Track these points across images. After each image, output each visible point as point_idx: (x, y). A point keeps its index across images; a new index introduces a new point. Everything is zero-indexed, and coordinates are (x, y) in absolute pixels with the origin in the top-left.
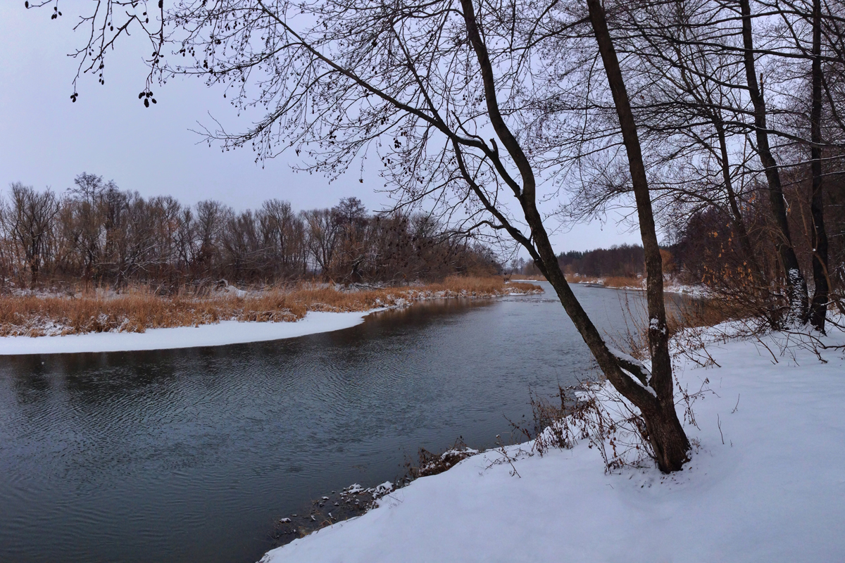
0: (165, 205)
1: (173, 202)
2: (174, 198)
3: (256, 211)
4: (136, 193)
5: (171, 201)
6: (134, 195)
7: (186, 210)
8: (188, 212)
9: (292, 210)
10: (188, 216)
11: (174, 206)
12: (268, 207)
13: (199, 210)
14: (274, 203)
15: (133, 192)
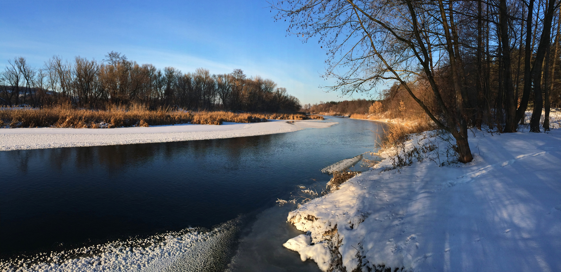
0: (149, 68)
1: (153, 67)
2: (153, 65)
3: (192, 73)
4: (135, 62)
5: (152, 66)
6: (134, 63)
7: (159, 72)
8: (160, 72)
9: (210, 73)
10: (160, 74)
11: (153, 70)
12: (198, 71)
13: (165, 71)
14: (201, 70)
15: (133, 61)
